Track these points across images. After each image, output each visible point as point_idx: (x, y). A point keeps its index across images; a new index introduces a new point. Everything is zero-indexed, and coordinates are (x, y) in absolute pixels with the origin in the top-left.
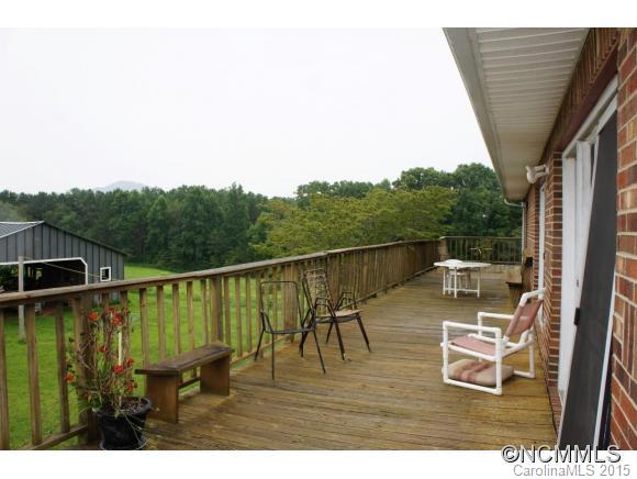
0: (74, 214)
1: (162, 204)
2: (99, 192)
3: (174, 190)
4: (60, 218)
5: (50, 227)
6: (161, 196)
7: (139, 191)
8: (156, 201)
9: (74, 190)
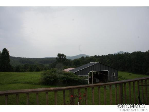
0: (109, 60)
1: (129, 56)
2: (114, 54)
3: (132, 53)
4: (106, 61)
5: (101, 63)
6: (129, 55)
7: (124, 54)
8: (128, 56)
9: (109, 54)
